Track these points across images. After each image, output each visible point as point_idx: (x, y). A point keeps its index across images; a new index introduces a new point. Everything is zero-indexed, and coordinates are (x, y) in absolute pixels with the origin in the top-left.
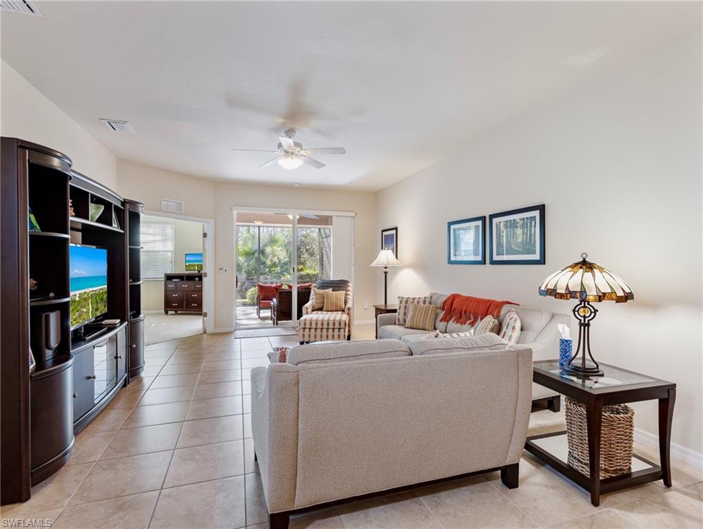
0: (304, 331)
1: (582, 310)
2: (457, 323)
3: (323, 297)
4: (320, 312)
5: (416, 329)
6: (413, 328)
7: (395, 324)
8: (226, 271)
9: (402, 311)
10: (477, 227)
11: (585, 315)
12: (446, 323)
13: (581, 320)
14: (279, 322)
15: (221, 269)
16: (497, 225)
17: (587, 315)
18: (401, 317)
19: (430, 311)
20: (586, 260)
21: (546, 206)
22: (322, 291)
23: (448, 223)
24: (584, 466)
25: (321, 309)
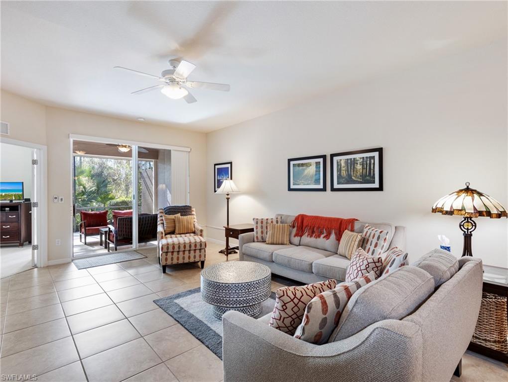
0: (167, 255)
1: (466, 224)
2: (311, 236)
3: (174, 221)
4: (173, 236)
5: (276, 244)
6: (273, 244)
7: (254, 242)
8: (62, 199)
9: (259, 230)
10: (318, 164)
11: (468, 228)
12: (299, 238)
13: (465, 232)
14: (118, 247)
15: (56, 198)
16: (337, 162)
17: (470, 228)
18: (259, 235)
19: (286, 229)
20: (469, 187)
21: (383, 150)
22: (172, 217)
23: (289, 160)
24: (482, 341)
25: (173, 233)
